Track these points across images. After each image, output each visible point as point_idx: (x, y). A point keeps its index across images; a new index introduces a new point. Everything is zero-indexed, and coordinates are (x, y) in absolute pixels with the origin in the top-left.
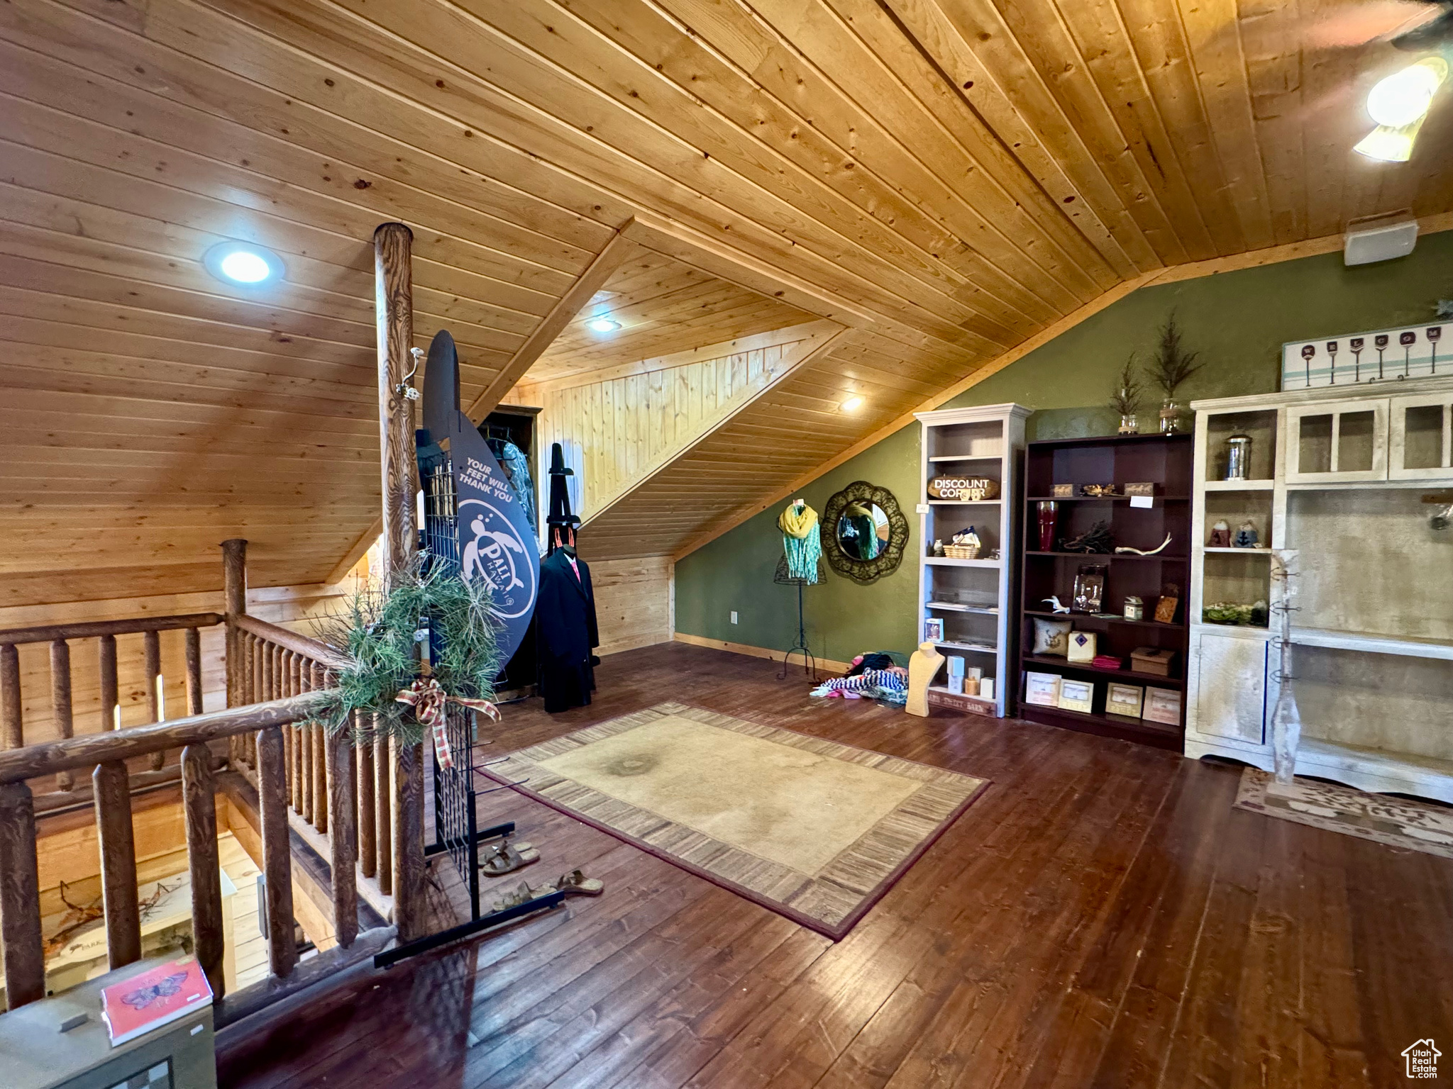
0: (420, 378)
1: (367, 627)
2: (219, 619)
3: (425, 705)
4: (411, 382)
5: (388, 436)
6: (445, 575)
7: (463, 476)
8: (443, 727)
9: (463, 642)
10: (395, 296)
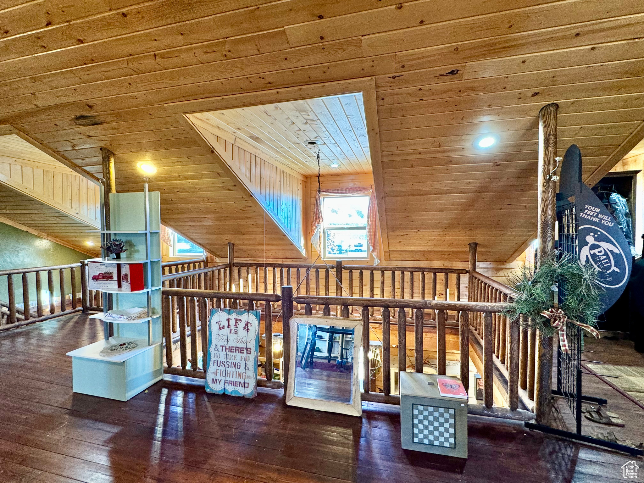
0: (559, 171)
1: (529, 280)
2: (467, 272)
3: (555, 320)
4: (555, 173)
5: (542, 199)
6: (569, 261)
7: (582, 214)
8: (565, 333)
9: (578, 295)
10: (548, 136)
